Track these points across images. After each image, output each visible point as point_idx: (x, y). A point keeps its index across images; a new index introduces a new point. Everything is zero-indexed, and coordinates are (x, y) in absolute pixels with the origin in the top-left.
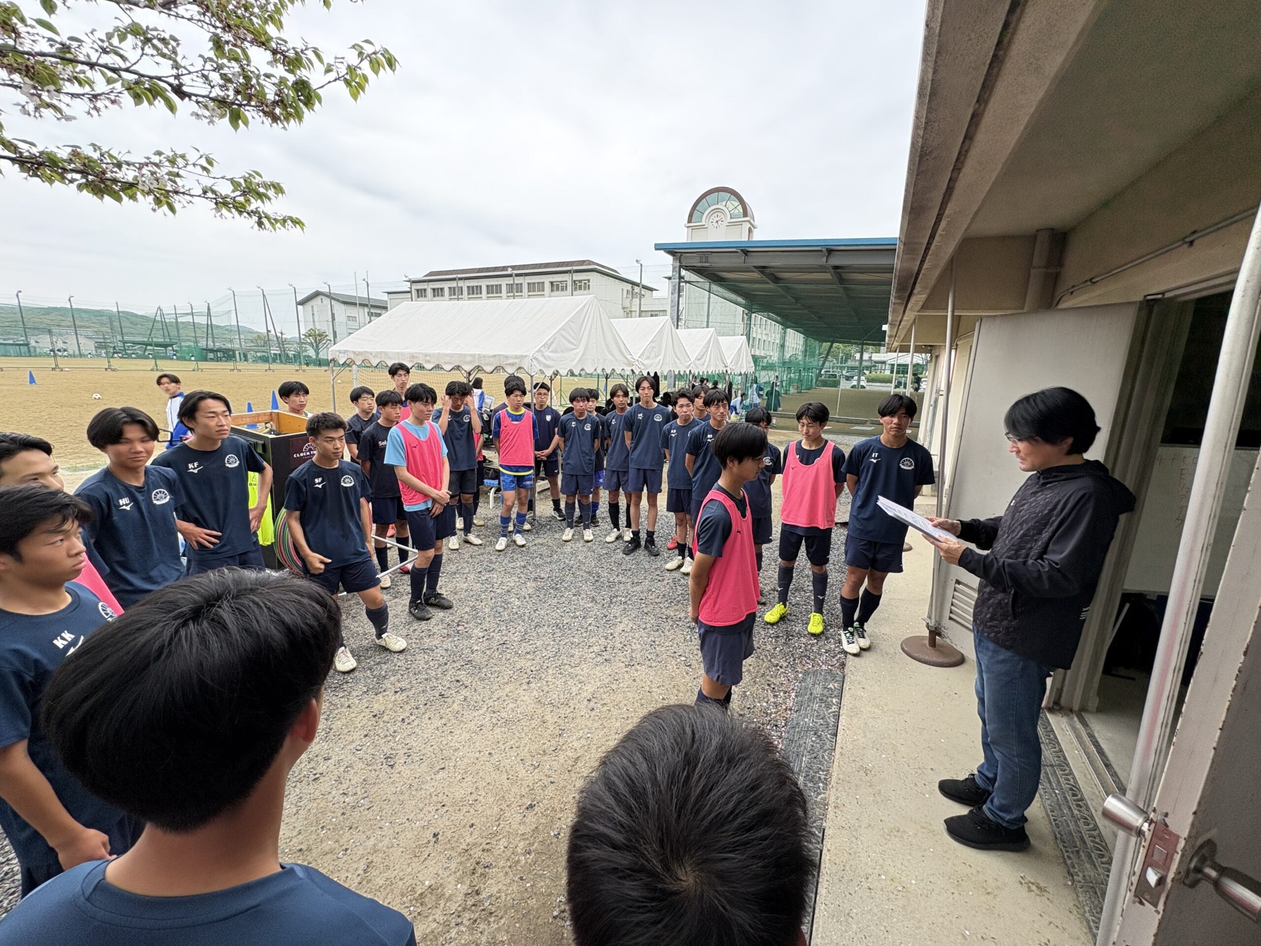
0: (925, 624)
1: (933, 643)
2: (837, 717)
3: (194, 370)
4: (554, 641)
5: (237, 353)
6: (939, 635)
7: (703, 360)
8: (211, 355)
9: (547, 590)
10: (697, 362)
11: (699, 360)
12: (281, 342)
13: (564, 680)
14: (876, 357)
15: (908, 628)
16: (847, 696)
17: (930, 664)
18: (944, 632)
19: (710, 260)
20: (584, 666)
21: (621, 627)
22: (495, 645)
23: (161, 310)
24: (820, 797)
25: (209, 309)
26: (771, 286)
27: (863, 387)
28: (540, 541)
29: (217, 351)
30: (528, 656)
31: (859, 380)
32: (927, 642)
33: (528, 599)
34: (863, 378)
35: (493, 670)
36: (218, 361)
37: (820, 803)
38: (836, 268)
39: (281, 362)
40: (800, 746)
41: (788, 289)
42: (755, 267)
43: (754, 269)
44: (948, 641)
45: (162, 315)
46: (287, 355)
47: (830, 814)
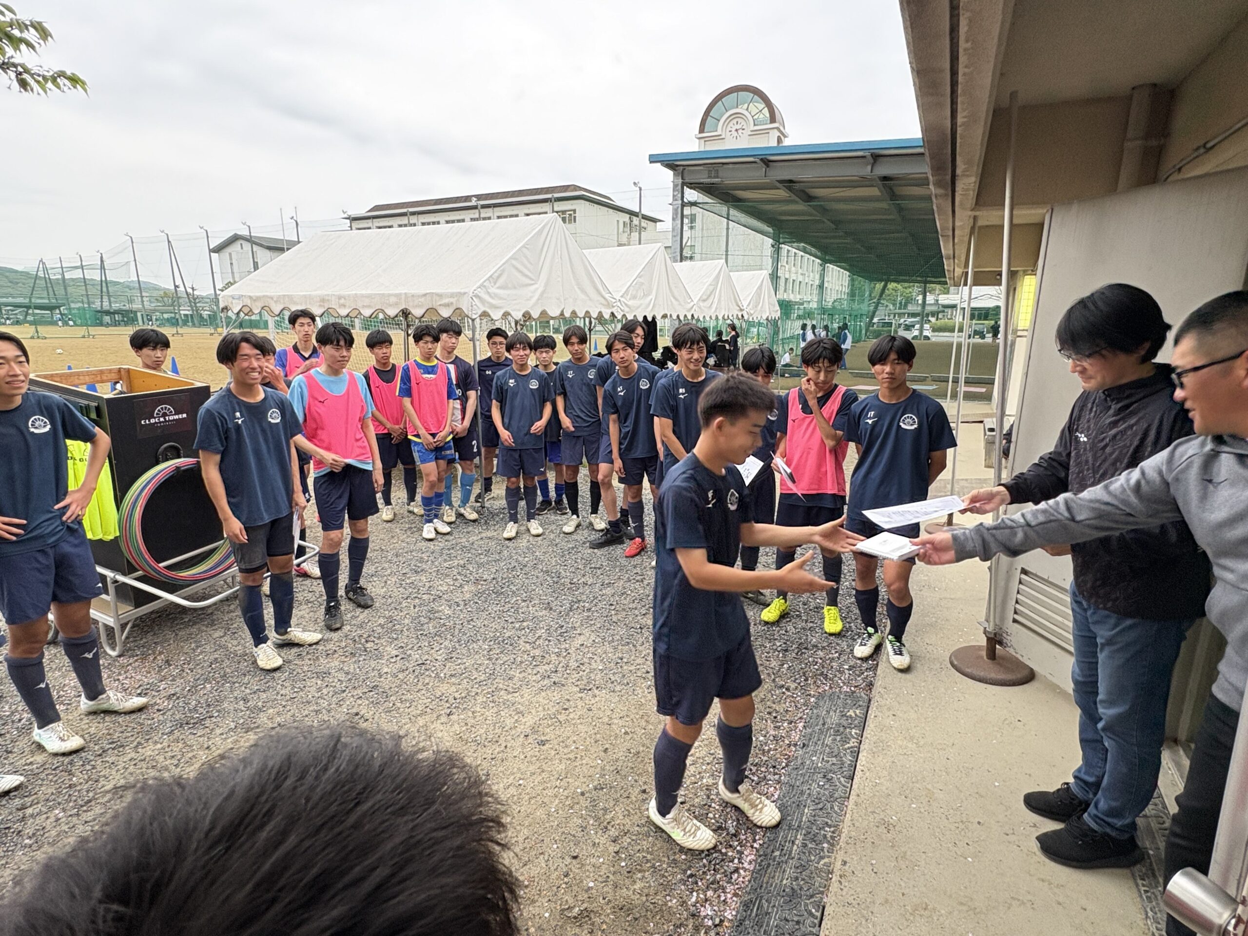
0: (982, 629)
1: (992, 654)
2: (856, 754)
3: (84, 337)
4: (490, 659)
5: (139, 314)
6: (1001, 643)
7: (710, 301)
8: (107, 319)
9: (489, 595)
10: (701, 304)
11: (704, 301)
12: (193, 300)
13: (495, 709)
14: (944, 299)
15: (961, 636)
16: (872, 726)
17: (986, 683)
18: (1007, 639)
19: (720, 174)
20: (525, 691)
21: (580, 640)
22: (411, 665)
23: (44, 264)
24: (822, 862)
25: (102, 261)
26: (801, 207)
27: (927, 338)
28: (489, 534)
29: (115, 312)
30: (453, 680)
31: (921, 330)
32: (984, 653)
33: (461, 607)
34: (927, 326)
35: (404, 697)
36: (116, 326)
37: (821, 870)
38: (885, 178)
39: (194, 325)
40: (802, 793)
41: (824, 210)
42: (781, 182)
43: (778, 185)
44: (1011, 651)
45: (45, 269)
46: (201, 316)
47: (834, 886)
